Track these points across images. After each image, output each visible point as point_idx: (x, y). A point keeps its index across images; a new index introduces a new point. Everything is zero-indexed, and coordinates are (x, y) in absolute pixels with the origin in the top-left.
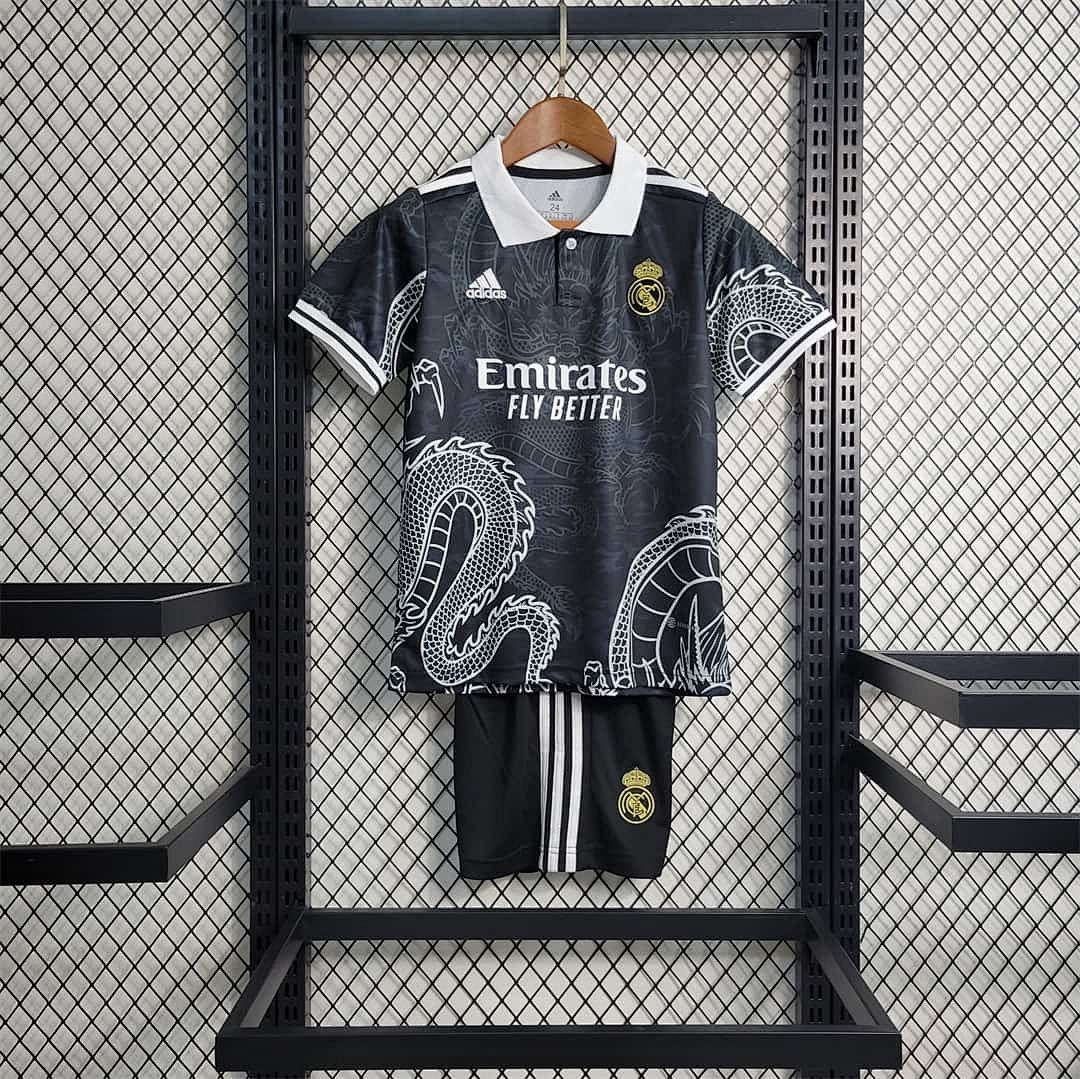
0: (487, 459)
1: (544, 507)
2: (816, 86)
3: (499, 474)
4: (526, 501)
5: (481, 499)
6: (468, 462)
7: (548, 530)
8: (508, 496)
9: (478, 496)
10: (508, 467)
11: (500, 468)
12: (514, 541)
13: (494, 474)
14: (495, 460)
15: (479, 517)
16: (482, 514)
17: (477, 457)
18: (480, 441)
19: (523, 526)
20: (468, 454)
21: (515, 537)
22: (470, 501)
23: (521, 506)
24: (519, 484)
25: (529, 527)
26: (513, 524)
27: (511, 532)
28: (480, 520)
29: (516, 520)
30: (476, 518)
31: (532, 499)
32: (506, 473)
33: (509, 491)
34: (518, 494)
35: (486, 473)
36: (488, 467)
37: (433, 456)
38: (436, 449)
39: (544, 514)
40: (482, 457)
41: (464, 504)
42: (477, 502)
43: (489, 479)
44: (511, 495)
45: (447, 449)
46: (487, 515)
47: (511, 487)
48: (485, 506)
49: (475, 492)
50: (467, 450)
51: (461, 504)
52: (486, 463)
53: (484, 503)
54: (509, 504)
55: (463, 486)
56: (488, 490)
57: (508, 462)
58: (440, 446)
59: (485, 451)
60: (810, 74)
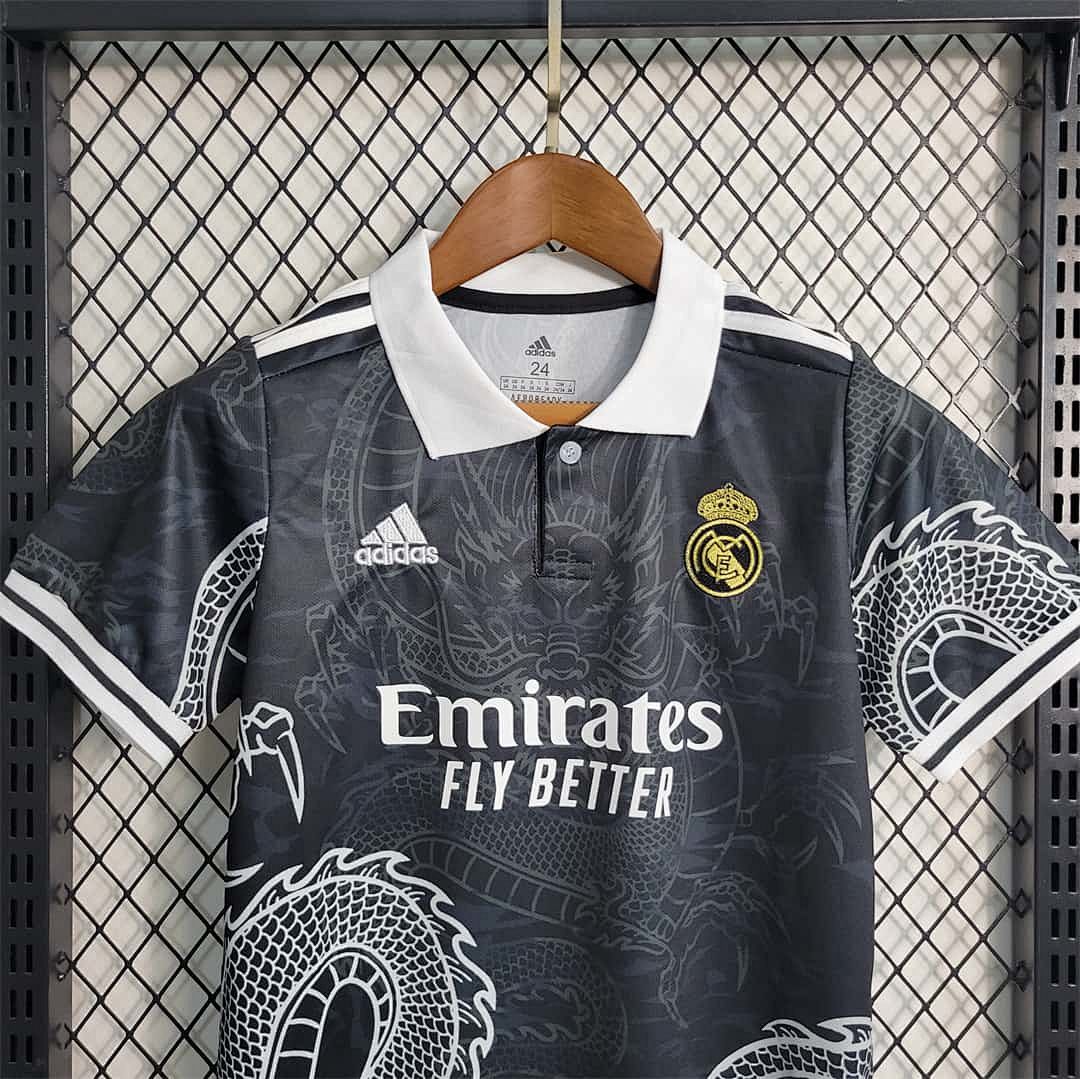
0: (400, 885)
1: (515, 987)
2: (1064, 126)
3: (423, 917)
4: (477, 979)
5: (387, 964)
6: (358, 895)
7: (524, 1030)
8: (440, 966)
9: (382, 959)
10: (441, 906)
11: (424, 905)
12: (452, 1062)
13: (412, 916)
14: (415, 888)
15: (382, 1001)
16: (388, 996)
17: (379, 883)
18: (384, 848)
19: (470, 1032)
20: (359, 878)
21: (454, 1055)
22: (365, 972)
23: (468, 989)
24: (462, 945)
25: (482, 1033)
26: (451, 1026)
27: (446, 1042)
28: (384, 1009)
29: (456, 1019)
30: (376, 1004)
31: (489, 973)
32: (435, 919)
33: (442, 957)
34: (462, 967)
35: (397, 912)
36: (402, 901)
37: (279, 903)
38: (287, 887)
39: (514, 1000)
40: (390, 880)
41: (351, 979)
42: (379, 973)
43: (404, 926)
44: (447, 967)
45: (313, 882)
46: (399, 997)
47: (448, 949)
48: (396, 980)
49: (375, 953)
50: (357, 871)
51: (345, 982)
52: (398, 892)
53: (393, 973)
54: (442, 984)
55: (349, 944)
56: (400, 947)
57: (441, 896)
58: (295, 880)
59: (396, 868)
60: (1050, 102)
